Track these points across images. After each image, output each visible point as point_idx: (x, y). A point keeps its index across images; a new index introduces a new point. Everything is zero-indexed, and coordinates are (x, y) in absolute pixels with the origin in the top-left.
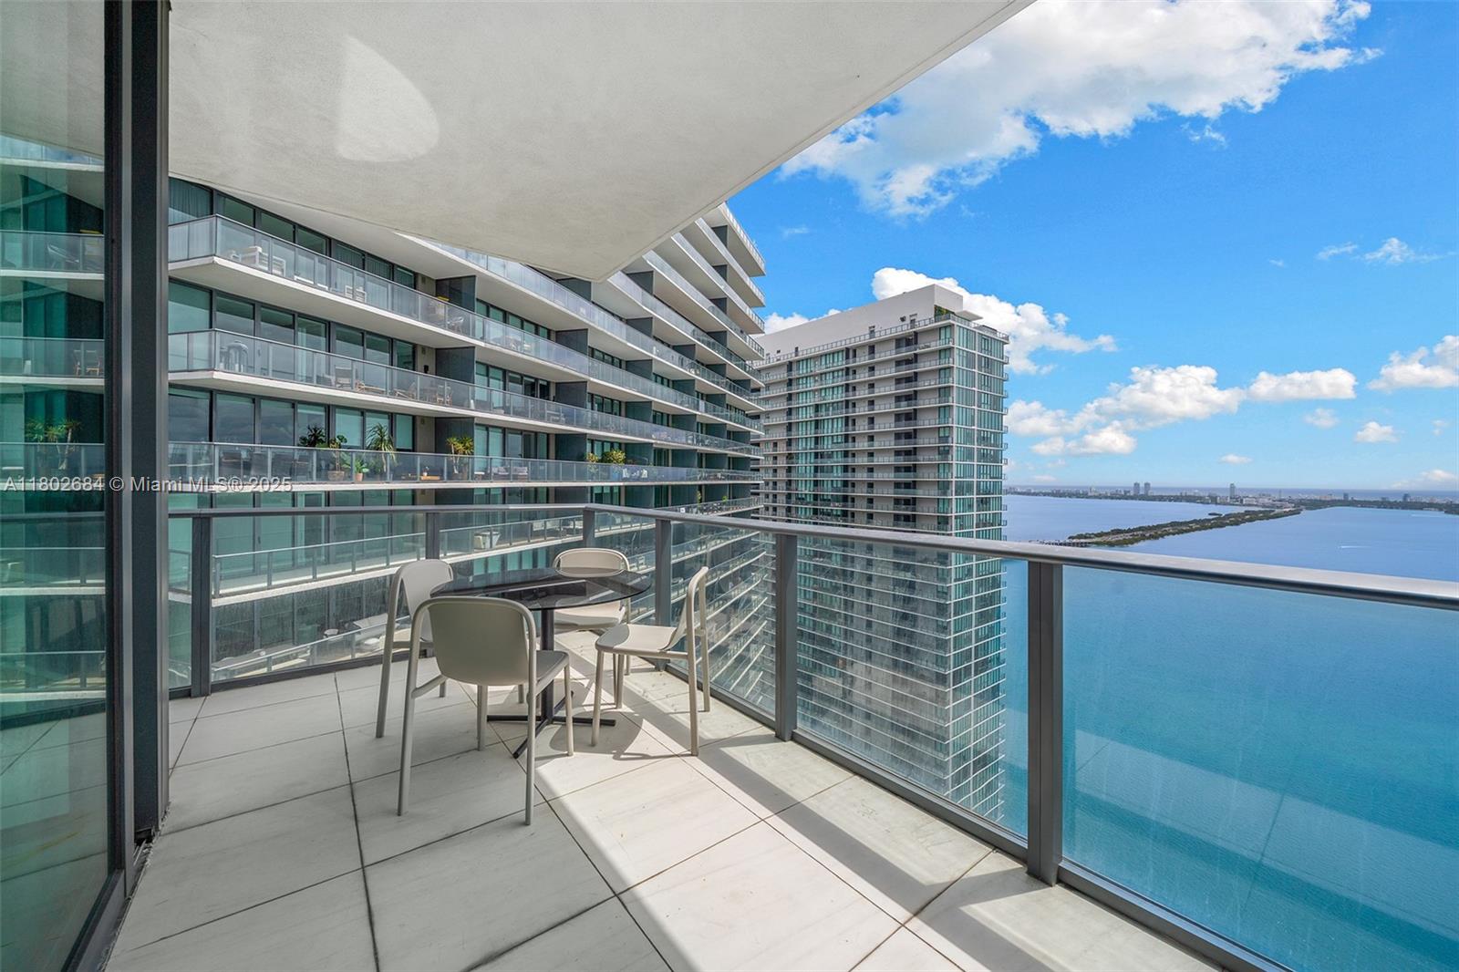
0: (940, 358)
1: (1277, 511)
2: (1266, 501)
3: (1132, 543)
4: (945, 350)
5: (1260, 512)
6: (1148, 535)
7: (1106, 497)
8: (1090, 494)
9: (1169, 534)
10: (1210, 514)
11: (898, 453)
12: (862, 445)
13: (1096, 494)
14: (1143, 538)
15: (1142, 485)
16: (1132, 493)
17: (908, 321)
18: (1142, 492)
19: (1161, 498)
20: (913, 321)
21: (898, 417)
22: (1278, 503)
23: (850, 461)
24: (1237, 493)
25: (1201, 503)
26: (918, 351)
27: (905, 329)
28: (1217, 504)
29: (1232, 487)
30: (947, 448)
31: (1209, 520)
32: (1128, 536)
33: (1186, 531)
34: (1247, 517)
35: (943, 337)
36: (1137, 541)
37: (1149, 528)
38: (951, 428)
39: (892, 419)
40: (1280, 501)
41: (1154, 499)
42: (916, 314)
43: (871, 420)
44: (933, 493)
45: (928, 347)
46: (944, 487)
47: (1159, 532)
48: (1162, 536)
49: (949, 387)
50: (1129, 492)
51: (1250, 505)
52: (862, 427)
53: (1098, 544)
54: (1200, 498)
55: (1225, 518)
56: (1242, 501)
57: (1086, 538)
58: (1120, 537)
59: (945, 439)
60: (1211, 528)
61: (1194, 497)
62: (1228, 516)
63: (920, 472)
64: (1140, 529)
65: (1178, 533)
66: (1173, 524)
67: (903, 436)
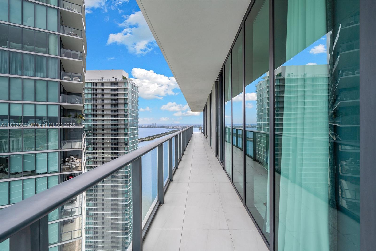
0: (124, 90)
1: (180, 129)
2: (178, 127)
3: (153, 140)
4: (126, 88)
5: (177, 130)
6: (156, 137)
7: (146, 128)
8: (142, 127)
9: (161, 136)
10: (168, 131)
11: (112, 116)
12: (99, 113)
13: (144, 127)
14: (156, 138)
15: (154, 124)
16: (152, 126)
17: (114, 78)
18: (154, 126)
19: (158, 127)
20: (116, 78)
21: (112, 105)
22: (180, 128)
23: (95, 118)
24: (173, 126)
25: (166, 128)
26: (118, 87)
27: (114, 80)
28: (169, 128)
29: (172, 124)
30: (127, 115)
31: (168, 132)
32: (152, 138)
33: (164, 135)
34: (175, 131)
35: (125, 85)
36: (154, 139)
37: (157, 135)
38: (128, 109)
39: (110, 106)
40: (180, 127)
41: (157, 127)
42: (117, 77)
43: (103, 106)
44: (123, 127)
45: (121, 87)
46: (126, 125)
47: (159, 136)
48: (159, 137)
49: (127, 98)
50: (151, 126)
51: (175, 128)
52: (99, 107)
53: (145, 140)
54: (166, 127)
55: (171, 132)
56: (174, 127)
57: (143, 139)
58: (151, 138)
59: (127, 112)
60: (169, 134)
61: (165, 127)
62: (172, 131)
63: (119, 121)
64: (155, 136)
65: (162, 136)
66: (161, 134)
67: (113, 111)
